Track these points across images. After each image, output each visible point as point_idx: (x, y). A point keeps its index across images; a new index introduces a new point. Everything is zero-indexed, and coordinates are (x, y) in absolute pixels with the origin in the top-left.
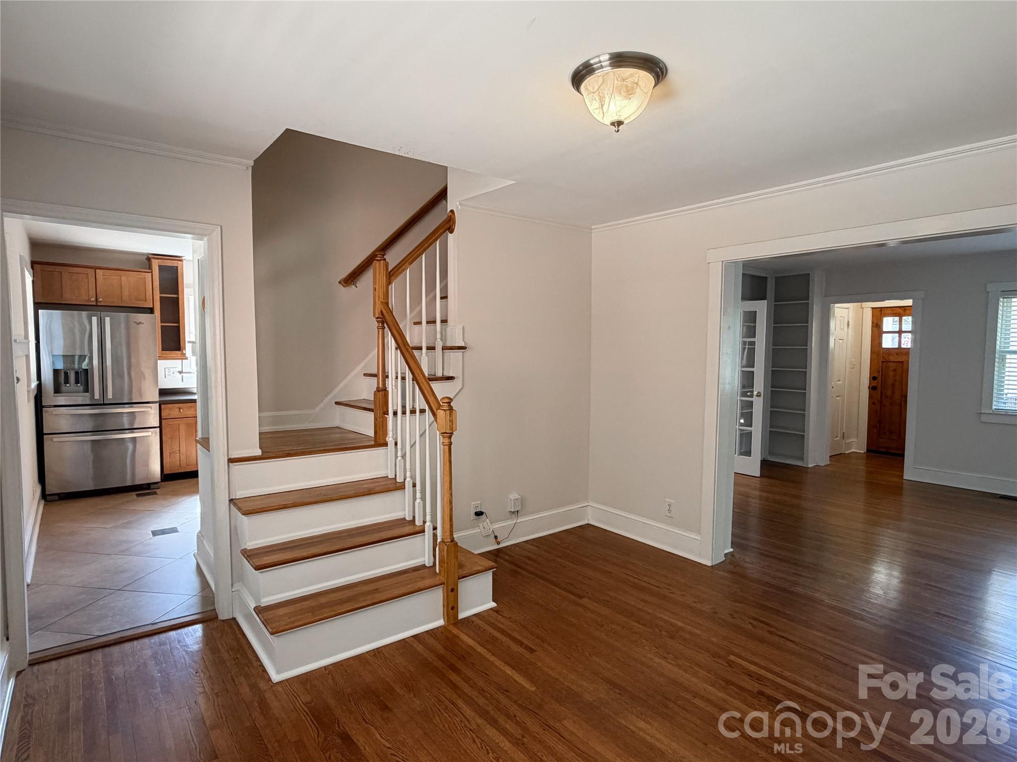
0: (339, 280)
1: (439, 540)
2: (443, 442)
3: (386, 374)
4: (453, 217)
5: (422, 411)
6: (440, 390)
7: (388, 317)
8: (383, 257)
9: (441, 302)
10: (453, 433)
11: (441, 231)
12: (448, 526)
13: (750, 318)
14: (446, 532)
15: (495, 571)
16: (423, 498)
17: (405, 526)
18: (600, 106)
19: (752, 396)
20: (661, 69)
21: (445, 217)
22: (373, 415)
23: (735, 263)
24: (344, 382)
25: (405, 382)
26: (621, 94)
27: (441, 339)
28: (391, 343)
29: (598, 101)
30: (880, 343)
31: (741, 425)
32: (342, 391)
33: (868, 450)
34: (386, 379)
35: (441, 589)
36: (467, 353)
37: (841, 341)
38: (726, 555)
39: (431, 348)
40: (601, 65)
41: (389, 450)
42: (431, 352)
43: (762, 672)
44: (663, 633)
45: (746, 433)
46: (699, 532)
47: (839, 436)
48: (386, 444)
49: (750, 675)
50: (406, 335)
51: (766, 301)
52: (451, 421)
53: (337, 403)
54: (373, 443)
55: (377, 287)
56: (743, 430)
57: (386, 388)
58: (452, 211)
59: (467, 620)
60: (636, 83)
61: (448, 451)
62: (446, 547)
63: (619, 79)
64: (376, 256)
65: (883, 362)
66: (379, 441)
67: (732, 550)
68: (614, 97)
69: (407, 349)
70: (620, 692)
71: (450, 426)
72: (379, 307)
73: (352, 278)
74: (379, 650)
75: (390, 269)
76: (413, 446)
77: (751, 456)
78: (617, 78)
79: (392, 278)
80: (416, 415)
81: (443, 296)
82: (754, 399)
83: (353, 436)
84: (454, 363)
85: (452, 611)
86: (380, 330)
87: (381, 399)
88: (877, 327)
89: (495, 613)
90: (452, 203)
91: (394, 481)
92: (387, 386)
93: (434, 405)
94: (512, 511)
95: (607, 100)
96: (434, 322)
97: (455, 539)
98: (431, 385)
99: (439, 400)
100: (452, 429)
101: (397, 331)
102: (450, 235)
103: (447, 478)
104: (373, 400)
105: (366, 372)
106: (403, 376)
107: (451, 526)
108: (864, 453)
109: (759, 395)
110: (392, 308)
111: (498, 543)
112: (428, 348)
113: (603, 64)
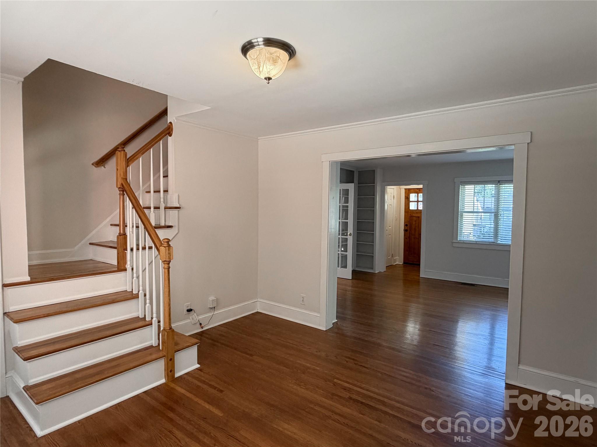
0: (92, 162)
1: (162, 329)
2: (164, 267)
3: (126, 224)
4: (171, 126)
5: (150, 248)
6: (162, 234)
7: (126, 187)
8: (123, 149)
9: (163, 179)
10: (170, 261)
11: (163, 135)
12: (167, 320)
13: (346, 192)
14: (166, 324)
15: (199, 345)
16: (151, 303)
17: (139, 322)
18: (258, 67)
19: (347, 235)
20: (292, 51)
21: (166, 126)
22: (116, 251)
23: (336, 162)
24: (96, 230)
25: (139, 229)
26: (270, 62)
27: (164, 202)
28: (129, 205)
29: (257, 65)
30: (409, 207)
31: (342, 251)
32: (94, 236)
33: (404, 263)
34: (126, 228)
35: (163, 360)
36: (181, 211)
37: (390, 206)
38: (333, 324)
39: (157, 208)
40: (258, 44)
41: (128, 273)
42: (158, 210)
43: (351, 386)
44: (299, 371)
45: (345, 256)
46: (319, 312)
47: (390, 256)
48: (125, 270)
49: (345, 389)
50: (140, 200)
51: (353, 184)
52: (169, 254)
53: (90, 244)
54: (116, 269)
55: (119, 168)
56: (343, 254)
57: (126, 233)
58: (171, 123)
59: (181, 377)
60: (278, 57)
61: (167, 272)
62: (166, 333)
63: (269, 53)
64: (118, 148)
65: (410, 217)
66: (121, 268)
67: (336, 320)
68: (266, 63)
69: (140, 208)
70: (274, 409)
71: (169, 256)
72: (120, 181)
73: (102, 162)
74: (120, 404)
75: (128, 157)
76: (144, 270)
77: (347, 268)
78: (267, 52)
79: (130, 163)
80: (146, 251)
81: (165, 175)
82: (348, 237)
83: (103, 265)
84: (172, 217)
85: (170, 373)
86: (121, 196)
87: (122, 240)
88: (407, 198)
89: (200, 371)
90: (171, 118)
91: (131, 293)
92: (126, 232)
93: (157, 243)
94: (211, 307)
95: (262, 64)
96: (159, 192)
97: (172, 328)
98: (156, 231)
99: (161, 240)
100: (170, 258)
101: (133, 197)
102: (169, 138)
103: (167, 290)
104: (116, 241)
105: (112, 223)
106: (137, 225)
107: (170, 319)
108: (402, 264)
109: (350, 235)
110: (130, 182)
111: (202, 328)
112: (155, 208)
113: (260, 43)
